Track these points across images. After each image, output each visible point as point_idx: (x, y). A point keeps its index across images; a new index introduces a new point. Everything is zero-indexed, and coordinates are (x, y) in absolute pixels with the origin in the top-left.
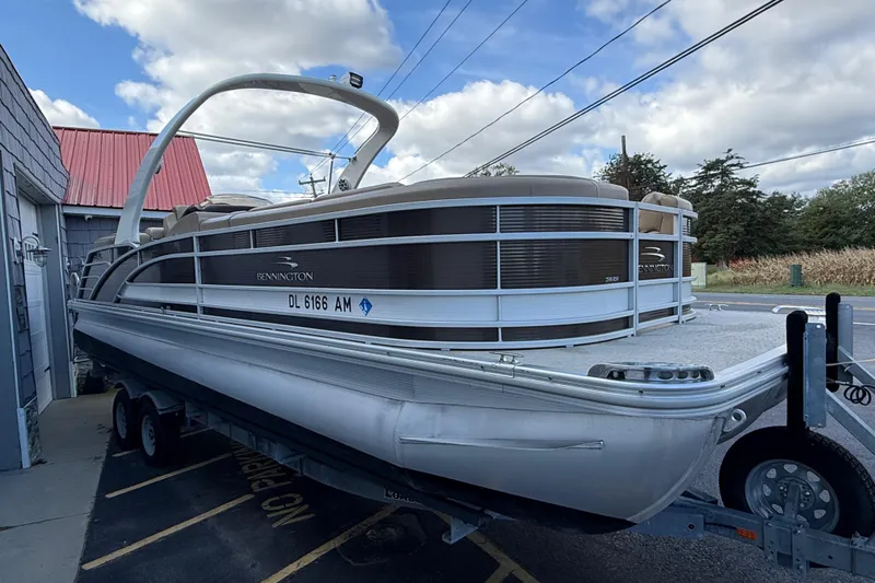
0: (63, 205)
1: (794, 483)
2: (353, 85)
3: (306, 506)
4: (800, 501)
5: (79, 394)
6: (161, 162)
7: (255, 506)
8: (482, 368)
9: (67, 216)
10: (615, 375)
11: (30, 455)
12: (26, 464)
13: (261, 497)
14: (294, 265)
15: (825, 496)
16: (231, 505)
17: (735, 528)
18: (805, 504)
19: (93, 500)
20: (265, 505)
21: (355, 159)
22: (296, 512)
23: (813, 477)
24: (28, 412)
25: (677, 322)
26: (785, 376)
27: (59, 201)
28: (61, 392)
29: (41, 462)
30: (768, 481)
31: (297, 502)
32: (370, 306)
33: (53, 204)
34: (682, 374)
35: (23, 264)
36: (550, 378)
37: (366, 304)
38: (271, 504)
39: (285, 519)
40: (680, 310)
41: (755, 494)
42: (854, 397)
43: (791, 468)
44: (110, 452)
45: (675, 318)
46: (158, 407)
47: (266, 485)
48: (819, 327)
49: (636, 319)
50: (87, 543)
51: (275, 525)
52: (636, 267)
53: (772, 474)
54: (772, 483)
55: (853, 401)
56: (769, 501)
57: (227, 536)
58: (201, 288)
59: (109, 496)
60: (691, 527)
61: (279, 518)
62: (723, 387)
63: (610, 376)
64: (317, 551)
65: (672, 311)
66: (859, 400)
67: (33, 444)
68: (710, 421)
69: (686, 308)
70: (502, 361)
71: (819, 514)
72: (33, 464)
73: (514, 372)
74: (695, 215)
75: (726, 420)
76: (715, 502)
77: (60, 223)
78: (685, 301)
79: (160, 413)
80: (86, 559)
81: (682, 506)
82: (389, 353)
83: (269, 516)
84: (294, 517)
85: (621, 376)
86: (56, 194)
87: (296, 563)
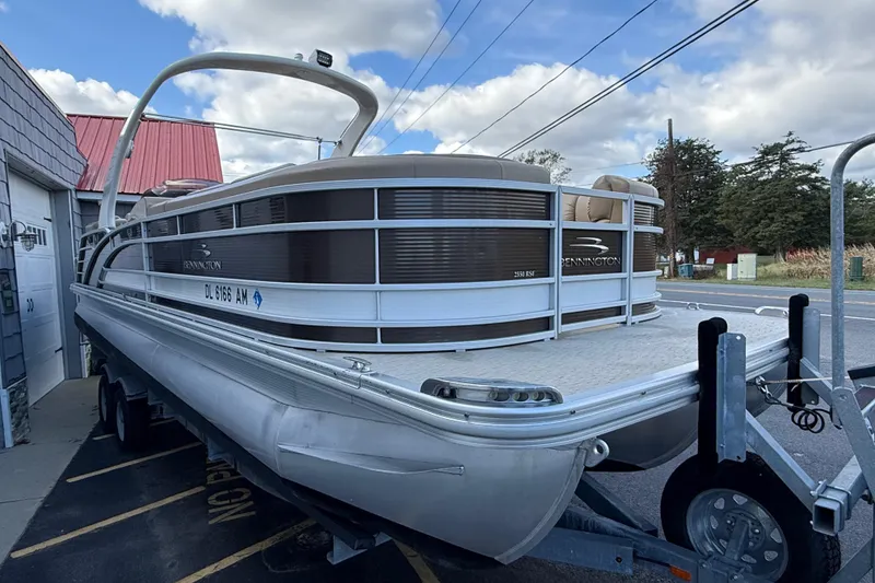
0: (77, 191)
1: (743, 518)
2: (321, 64)
3: (251, 503)
4: (747, 539)
5: (91, 374)
6: (130, 145)
7: (201, 500)
8: (335, 374)
9: (81, 202)
10: (447, 392)
11: (14, 434)
12: (9, 443)
13: (211, 490)
14: (208, 253)
15: (777, 536)
16: (179, 496)
17: (668, 565)
18: (755, 543)
19: (53, 484)
20: (212, 500)
21: (340, 142)
22: (238, 509)
23: (761, 513)
24: (12, 394)
25: (624, 323)
26: (695, 397)
27: (72, 187)
28: (73, 372)
29: (24, 442)
30: (716, 512)
31: (245, 497)
32: (260, 300)
33: (65, 190)
34: (523, 396)
35: (13, 248)
36: (389, 392)
37: (258, 297)
38: (218, 499)
39: (224, 515)
40: (629, 310)
41: (699, 527)
42: (803, 423)
43: (739, 499)
44: (93, 434)
45: (622, 318)
46: (127, 392)
47: (221, 477)
48: (739, 338)
49: (557, 321)
50: (27, 530)
51: (211, 522)
52: (558, 260)
53: (720, 504)
54: (721, 515)
55: (801, 427)
56: (716, 536)
57: (160, 531)
58: (149, 276)
59: (69, 481)
60: (619, 560)
61: (220, 513)
62: (573, 413)
63: (441, 394)
64: (242, 552)
65: (619, 311)
66: (809, 427)
67: (17, 426)
68: (573, 452)
69: (640, 308)
70: (354, 368)
71: (770, 555)
72: (17, 444)
73: (361, 383)
74: (661, 203)
75: (589, 452)
76: (654, 532)
77: (73, 207)
78: (638, 299)
79: (128, 399)
80: (17, 548)
81: (615, 535)
82: (268, 352)
83: (211, 511)
84: (234, 514)
85: (452, 394)
86: (68, 180)
87: (213, 566)
